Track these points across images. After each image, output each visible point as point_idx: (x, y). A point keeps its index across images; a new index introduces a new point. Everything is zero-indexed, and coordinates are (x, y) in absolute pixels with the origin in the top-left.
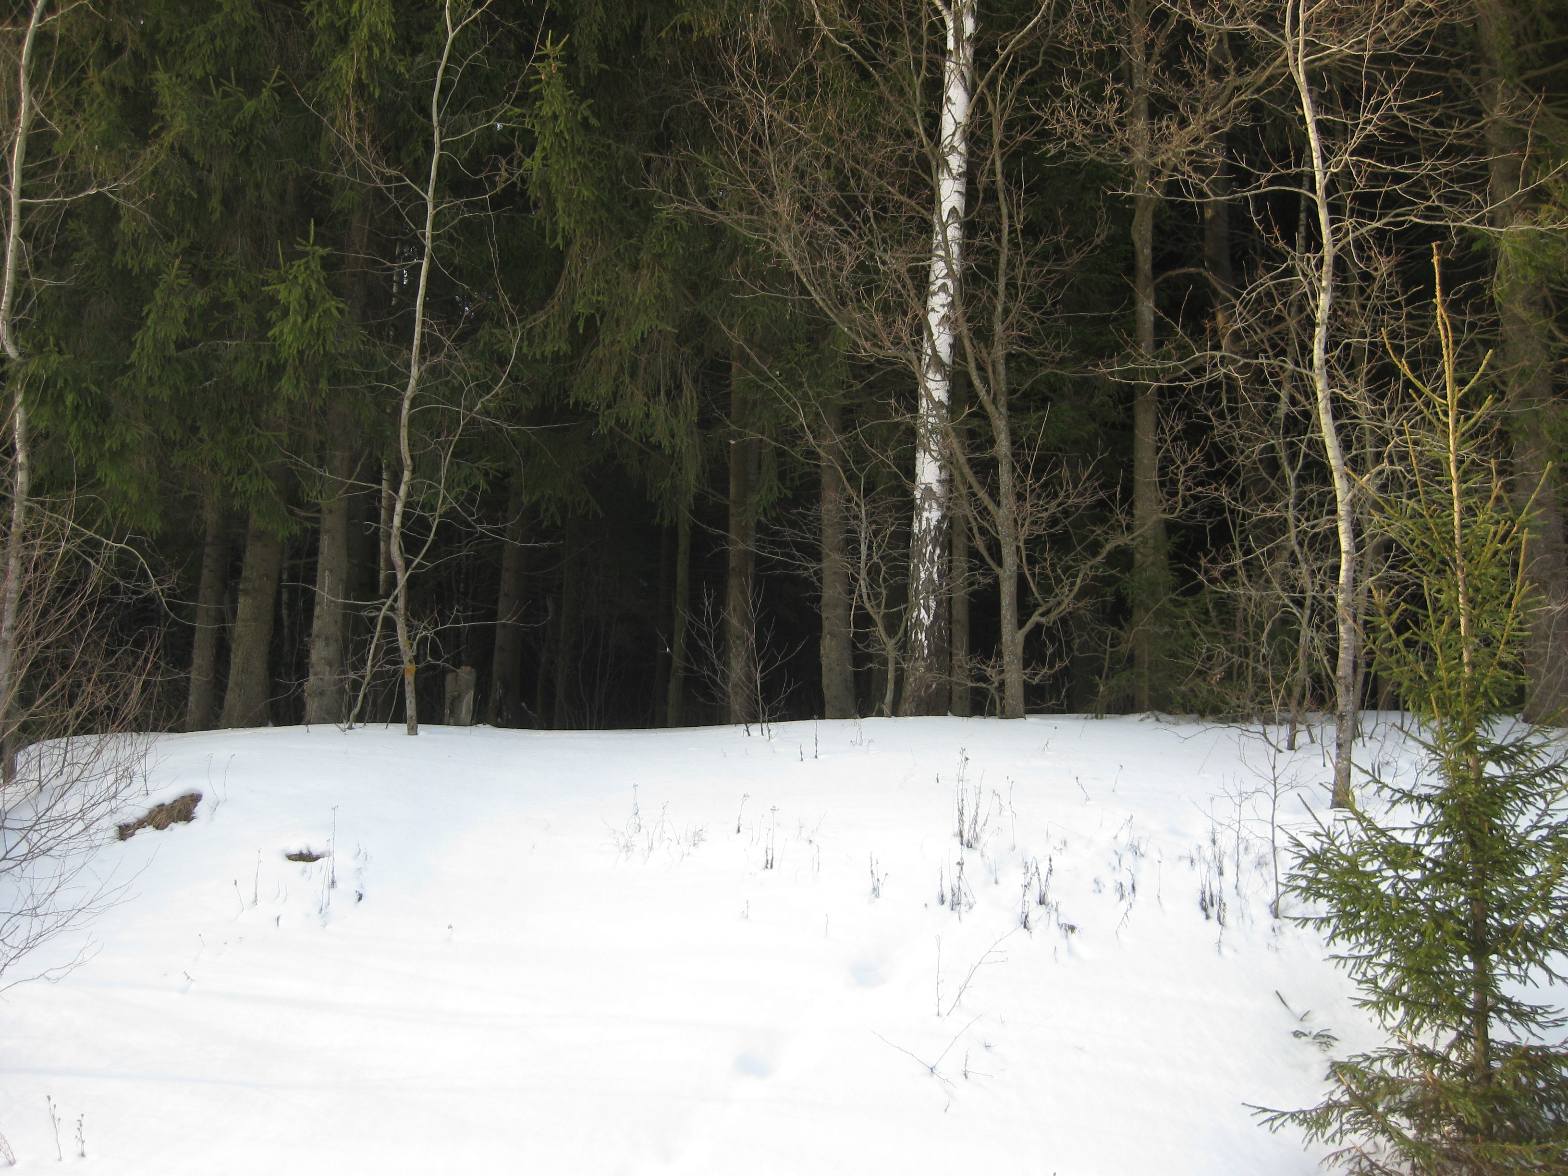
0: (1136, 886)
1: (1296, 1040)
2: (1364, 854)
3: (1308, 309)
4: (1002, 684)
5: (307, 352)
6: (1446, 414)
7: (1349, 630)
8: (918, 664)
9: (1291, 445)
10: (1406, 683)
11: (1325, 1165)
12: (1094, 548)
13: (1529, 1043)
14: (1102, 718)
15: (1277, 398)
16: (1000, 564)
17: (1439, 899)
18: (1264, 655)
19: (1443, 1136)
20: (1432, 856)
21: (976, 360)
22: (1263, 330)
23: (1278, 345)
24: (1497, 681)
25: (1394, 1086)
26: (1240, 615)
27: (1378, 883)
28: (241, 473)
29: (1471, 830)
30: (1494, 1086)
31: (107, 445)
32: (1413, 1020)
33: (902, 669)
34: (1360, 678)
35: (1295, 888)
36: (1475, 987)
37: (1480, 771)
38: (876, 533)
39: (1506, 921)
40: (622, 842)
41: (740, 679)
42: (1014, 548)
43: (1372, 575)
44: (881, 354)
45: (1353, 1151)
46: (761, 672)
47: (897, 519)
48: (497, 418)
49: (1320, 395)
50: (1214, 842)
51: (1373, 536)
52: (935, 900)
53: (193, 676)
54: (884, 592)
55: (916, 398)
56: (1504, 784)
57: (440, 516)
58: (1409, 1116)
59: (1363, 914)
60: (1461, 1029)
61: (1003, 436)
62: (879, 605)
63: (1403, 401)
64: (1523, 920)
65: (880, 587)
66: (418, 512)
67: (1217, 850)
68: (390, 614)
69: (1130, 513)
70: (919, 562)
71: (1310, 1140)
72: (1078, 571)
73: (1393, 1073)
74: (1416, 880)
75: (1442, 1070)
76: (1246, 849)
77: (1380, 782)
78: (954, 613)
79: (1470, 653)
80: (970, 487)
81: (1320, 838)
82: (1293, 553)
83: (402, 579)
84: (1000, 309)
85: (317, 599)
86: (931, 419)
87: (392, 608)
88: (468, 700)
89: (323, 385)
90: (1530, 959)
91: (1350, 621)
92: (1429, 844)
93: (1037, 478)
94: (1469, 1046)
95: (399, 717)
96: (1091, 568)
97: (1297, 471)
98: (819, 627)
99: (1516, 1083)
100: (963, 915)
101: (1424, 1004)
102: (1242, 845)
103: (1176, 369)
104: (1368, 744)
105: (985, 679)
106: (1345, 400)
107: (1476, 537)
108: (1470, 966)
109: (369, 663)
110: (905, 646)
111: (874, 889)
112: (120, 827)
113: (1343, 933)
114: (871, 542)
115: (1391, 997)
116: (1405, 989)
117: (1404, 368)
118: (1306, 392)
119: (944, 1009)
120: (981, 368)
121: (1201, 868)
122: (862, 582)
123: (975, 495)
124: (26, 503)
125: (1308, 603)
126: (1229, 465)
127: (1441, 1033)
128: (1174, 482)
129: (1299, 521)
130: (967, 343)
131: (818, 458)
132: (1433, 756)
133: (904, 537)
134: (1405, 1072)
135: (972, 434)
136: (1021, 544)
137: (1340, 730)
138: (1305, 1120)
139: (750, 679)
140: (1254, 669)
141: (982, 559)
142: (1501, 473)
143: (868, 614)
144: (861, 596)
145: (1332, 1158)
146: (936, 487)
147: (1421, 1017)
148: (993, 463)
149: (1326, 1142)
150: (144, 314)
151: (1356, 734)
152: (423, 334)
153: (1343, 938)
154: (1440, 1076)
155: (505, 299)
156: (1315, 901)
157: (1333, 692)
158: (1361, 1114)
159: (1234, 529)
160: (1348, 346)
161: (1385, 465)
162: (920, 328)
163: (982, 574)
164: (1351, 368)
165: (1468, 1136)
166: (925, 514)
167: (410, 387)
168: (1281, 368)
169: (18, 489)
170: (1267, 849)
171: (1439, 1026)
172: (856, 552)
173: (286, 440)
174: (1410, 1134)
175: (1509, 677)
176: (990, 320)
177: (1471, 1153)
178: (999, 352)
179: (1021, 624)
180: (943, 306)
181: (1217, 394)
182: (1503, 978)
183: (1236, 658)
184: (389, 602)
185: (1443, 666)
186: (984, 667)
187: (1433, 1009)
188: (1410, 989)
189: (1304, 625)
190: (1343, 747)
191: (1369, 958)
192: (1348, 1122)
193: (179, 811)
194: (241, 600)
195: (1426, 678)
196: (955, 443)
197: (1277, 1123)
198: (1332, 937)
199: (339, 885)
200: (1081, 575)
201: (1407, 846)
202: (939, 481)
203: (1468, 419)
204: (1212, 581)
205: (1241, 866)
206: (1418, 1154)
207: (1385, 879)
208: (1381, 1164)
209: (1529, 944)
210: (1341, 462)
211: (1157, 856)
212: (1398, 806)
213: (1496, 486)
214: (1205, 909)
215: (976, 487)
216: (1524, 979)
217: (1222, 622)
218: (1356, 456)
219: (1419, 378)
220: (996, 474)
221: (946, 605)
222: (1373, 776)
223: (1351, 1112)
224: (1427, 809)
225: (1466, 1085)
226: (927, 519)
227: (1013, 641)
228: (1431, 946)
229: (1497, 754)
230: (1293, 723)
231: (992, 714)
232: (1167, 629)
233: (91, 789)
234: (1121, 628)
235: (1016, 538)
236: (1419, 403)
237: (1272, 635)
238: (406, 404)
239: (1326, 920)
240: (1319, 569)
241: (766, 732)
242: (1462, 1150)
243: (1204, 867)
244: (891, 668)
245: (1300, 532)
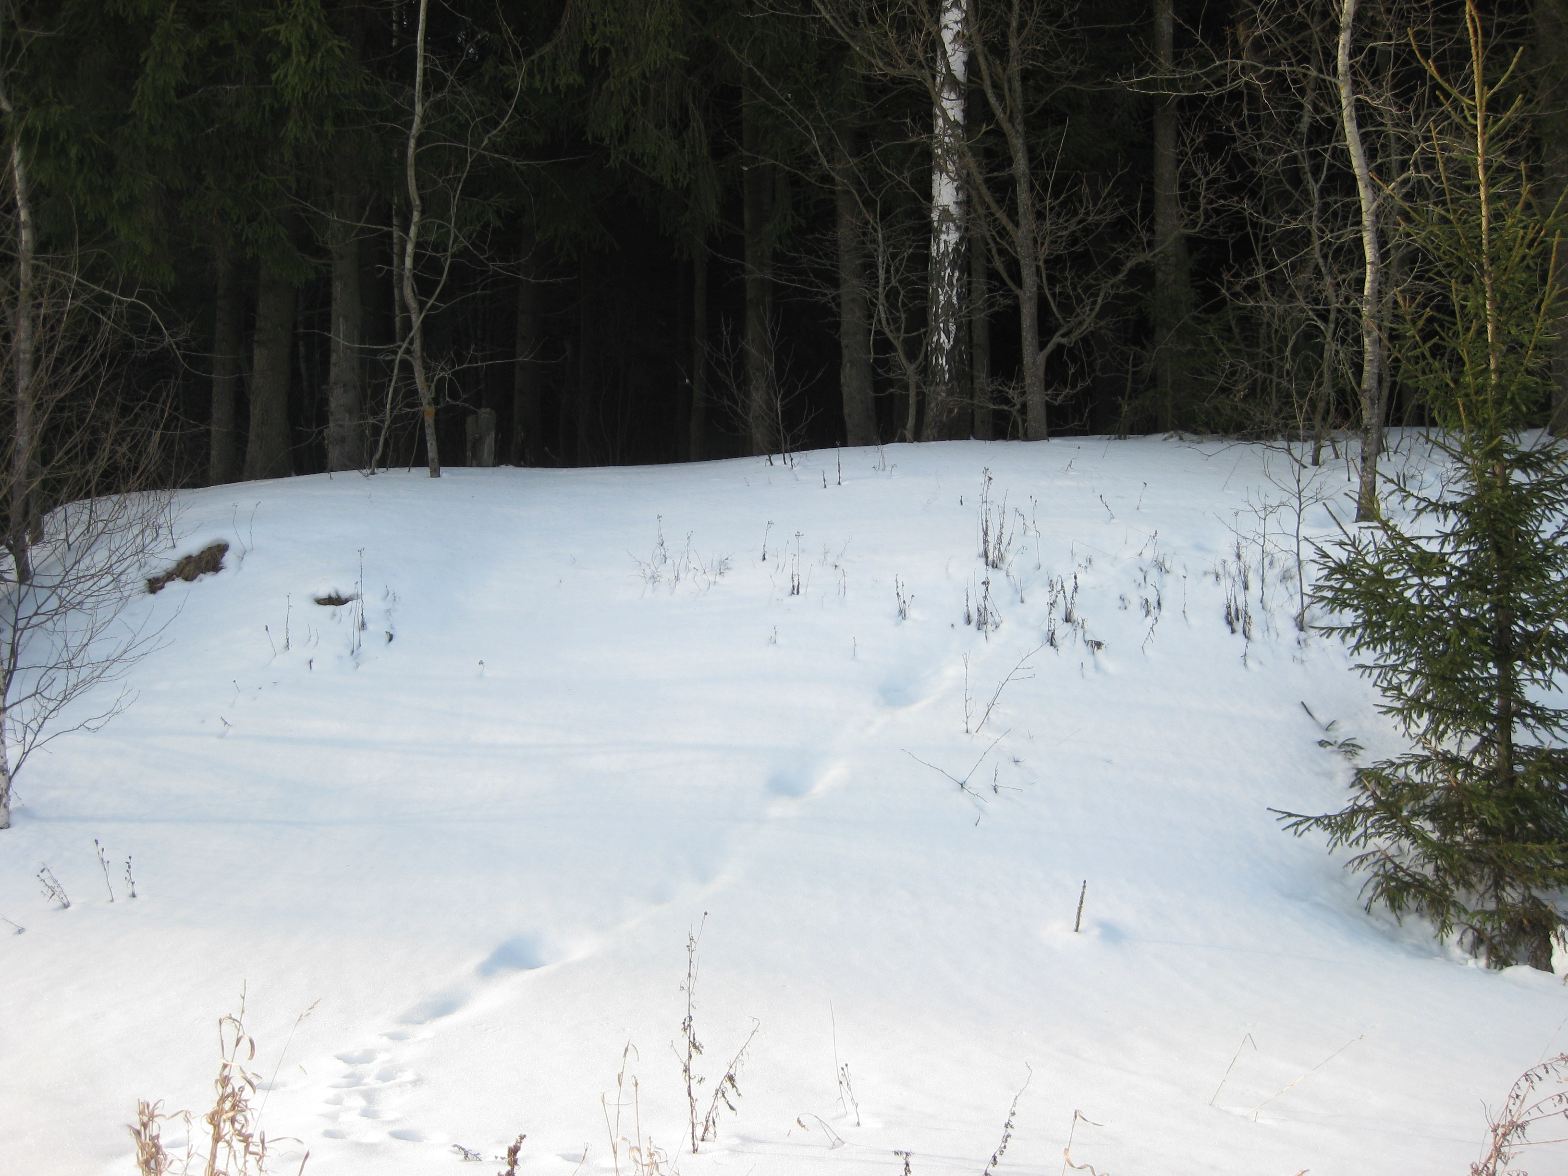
0: (1162, 602)
1: (1322, 749)
2: (1388, 562)
3: (1333, 14)
4: (1024, 406)
5: (311, 94)
6: (1475, 117)
7: (1373, 343)
8: (938, 389)
9: (1315, 155)
10: (1432, 392)
11: (1350, 868)
12: (1115, 267)
13: (1552, 747)
14: (1125, 439)
15: (1301, 107)
16: (1020, 285)
17: (1464, 606)
18: (1288, 371)
19: (1466, 838)
20: (1458, 565)
21: (991, 77)
22: (1286, 39)
23: (1300, 52)
24: (1525, 387)
25: (1418, 791)
26: (1263, 331)
27: (1402, 592)
28: (249, 221)
29: (1496, 537)
30: (1517, 789)
31: (115, 199)
32: (1438, 726)
33: (924, 394)
34: (1385, 392)
35: (1323, 598)
36: (1500, 692)
37: (1507, 479)
38: (894, 256)
39: (1530, 628)
40: (648, 573)
41: (760, 406)
42: (1034, 269)
43: (1397, 286)
44: (895, 73)
45: (1378, 854)
46: (782, 400)
47: (914, 241)
48: (505, 154)
49: (1344, 103)
50: (1239, 557)
51: (1398, 247)
52: (960, 621)
53: (214, 428)
54: (903, 316)
55: (931, 116)
56: (1530, 492)
57: (453, 256)
58: (1432, 819)
59: (1389, 623)
60: (1485, 734)
61: (1020, 155)
62: (898, 330)
63: (1430, 106)
64: (1548, 625)
65: (899, 311)
66: (430, 253)
67: (1241, 564)
68: (407, 357)
69: (1151, 230)
70: (938, 286)
71: (1335, 844)
72: (1099, 290)
73: (1417, 779)
74: (1441, 587)
75: (1466, 774)
76: (1271, 563)
77: (1405, 491)
78: (975, 338)
79: (1496, 359)
80: (988, 208)
81: (1345, 547)
82: (1317, 266)
83: (417, 321)
84: (1014, 24)
85: (333, 346)
86: (947, 139)
87: (408, 351)
88: (489, 442)
89: (329, 128)
90: (1554, 665)
91: (1376, 333)
92: (1455, 553)
93: (1056, 195)
94: (1492, 751)
95: (420, 461)
96: (1112, 286)
97: (1320, 183)
98: (840, 356)
99: (1539, 785)
100: (990, 634)
101: (1449, 711)
102: (1267, 558)
103: (1197, 78)
104: (1393, 459)
105: (1007, 401)
106: (1370, 106)
107: (1505, 241)
108: (1494, 671)
109: (388, 407)
110: (926, 370)
111: (901, 612)
112: (149, 580)
113: (1368, 643)
114: (889, 266)
115: (1416, 705)
116: (1429, 696)
117: (1431, 68)
118: (1331, 101)
119: (972, 727)
120: (995, 86)
121: (1226, 583)
122: (881, 307)
123: (992, 214)
124: (32, 262)
125: (1332, 316)
126: (1252, 175)
127: (1465, 739)
128: (1195, 196)
129: (1323, 232)
130: (981, 60)
131: (832, 181)
132: (1459, 465)
133: (922, 259)
134: (1429, 777)
135: (989, 153)
136: (1041, 263)
137: (1365, 443)
138: (1330, 824)
139: (771, 407)
140: (1278, 384)
141: (1003, 283)
142: (1529, 178)
143: (888, 338)
144: (880, 321)
145: (1356, 862)
146: (953, 209)
147: (1445, 723)
148: (1011, 182)
149: (1350, 845)
150: (142, 60)
151: (1381, 449)
152: (425, 70)
153: (1368, 648)
154: (1464, 780)
155: (508, 31)
156: (1340, 611)
157: (1357, 404)
158: (1385, 818)
159: (1257, 242)
160: (1373, 50)
161: (1412, 172)
162: (935, 44)
163: (1002, 295)
164: (1376, 75)
165: (1490, 838)
166: (943, 237)
167: (415, 125)
168: (1305, 75)
169: (23, 246)
170: (1292, 562)
171: (1463, 732)
172: (874, 277)
173: (294, 186)
174: (1435, 836)
175: (1536, 383)
176: (1004, 35)
177: (1493, 854)
178: (1015, 67)
179: (1042, 346)
180: (957, 22)
181: (1238, 106)
182: (1527, 683)
183: (1260, 374)
184: (405, 345)
185: (1470, 372)
186: (1006, 389)
187: (1457, 716)
188: (1434, 696)
189: (1329, 339)
190: (1368, 462)
191: (1394, 668)
192: (1373, 826)
193: (207, 562)
194: (257, 352)
195: (1452, 385)
196: (970, 161)
197: (1301, 828)
198: (1357, 647)
199: (370, 627)
200: (1102, 294)
201: (1433, 554)
202: (956, 203)
203: (1495, 122)
204: (1236, 295)
205: (1267, 580)
206: (1441, 856)
207: (1411, 586)
208: (1405, 867)
209: (1553, 650)
210: (1365, 171)
211: (1182, 572)
212: (1423, 515)
213: (1525, 189)
214: (1230, 623)
215: (994, 207)
216: (1549, 683)
217: (1245, 339)
218: (1381, 165)
219: (1448, 81)
220: (1014, 191)
221: (966, 329)
222: (1399, 485)
223: (1376, 817)
224: (1452, 518)
225: (1489, 789)
226: (945, 242)
227: (1034, 363)
228: (1456, 653)
229: (1524, 462)
230: (1317, 439)
231: (1014, 437)
232: (1189, 347)
233: (117, 540)
234: (1143, 347)
235: (1036, 259)
236: (1447, 106)
237: (1295, 351)
238: (412, 143)
239: (1351, 630)
240: (1344, 281)
241: (788, 460)
242: (1485, 851)
243: (1229, 582)
244: (912, 392)
245: (1323, 244)
